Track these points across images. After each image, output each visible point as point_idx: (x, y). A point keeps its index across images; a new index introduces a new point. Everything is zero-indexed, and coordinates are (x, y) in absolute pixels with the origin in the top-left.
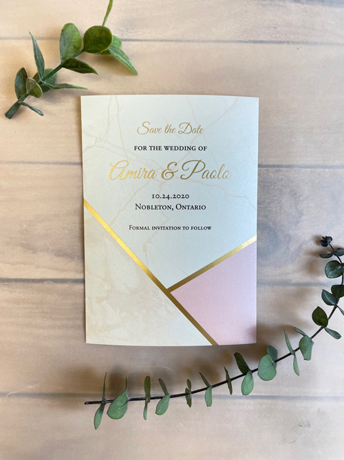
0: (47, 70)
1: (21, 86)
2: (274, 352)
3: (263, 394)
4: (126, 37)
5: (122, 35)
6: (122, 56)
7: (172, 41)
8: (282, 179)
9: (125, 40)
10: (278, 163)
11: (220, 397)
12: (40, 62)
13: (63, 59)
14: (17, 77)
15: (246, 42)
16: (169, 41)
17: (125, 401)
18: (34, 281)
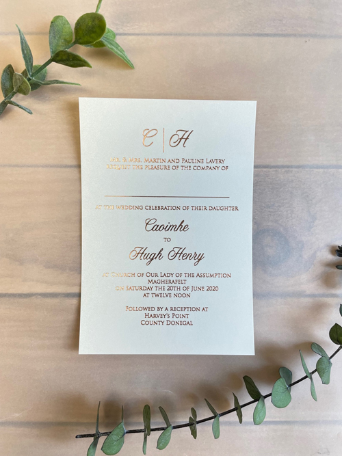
0: (36, 66)
1: (8, 84)
2: (289, 374)
3: (278, 420)
4: (121, 31)
5: (117, 29)
6: (117, 48)
7: (171, 35)
8: (292, 181)
9: (120, 34)
10: (288, 163)
11: (229, 423)
12: (28, 57)
13: (52, 52)
14: (3, 74)
15: (250, 35)
16: (168, 35)
17: (121, 434)
18: (20, 296)
